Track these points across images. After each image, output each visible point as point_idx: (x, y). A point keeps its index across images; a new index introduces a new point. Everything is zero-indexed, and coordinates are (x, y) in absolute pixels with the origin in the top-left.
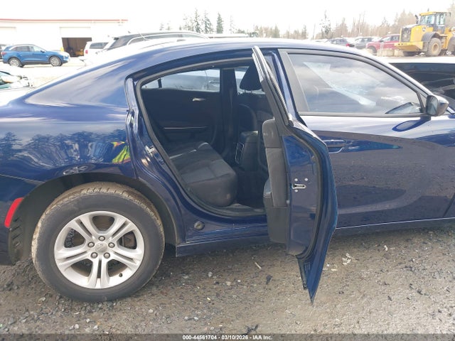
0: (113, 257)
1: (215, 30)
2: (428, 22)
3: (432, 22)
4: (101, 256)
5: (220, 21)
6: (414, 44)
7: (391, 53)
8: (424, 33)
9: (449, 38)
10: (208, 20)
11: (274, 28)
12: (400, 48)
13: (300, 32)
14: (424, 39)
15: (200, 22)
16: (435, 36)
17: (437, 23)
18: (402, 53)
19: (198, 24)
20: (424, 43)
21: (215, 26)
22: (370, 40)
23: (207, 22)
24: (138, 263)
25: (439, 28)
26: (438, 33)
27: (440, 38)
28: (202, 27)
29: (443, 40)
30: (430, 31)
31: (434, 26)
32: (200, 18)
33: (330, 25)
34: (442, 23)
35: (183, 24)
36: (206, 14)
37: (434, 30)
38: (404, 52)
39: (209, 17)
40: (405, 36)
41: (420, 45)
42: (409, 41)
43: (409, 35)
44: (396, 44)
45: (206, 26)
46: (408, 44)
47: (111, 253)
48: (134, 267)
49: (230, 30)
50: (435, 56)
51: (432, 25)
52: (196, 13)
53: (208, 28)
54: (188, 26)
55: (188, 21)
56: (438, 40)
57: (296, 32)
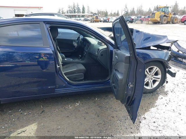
1: (82, 12)
2: (162, 10)
5: (83, 9)
6: (156, 19)
7: (148, 23)
8: (160, 15)
9: (170, 17)
10: (79, 8)
11: (105, 12)
12: (151, 21)
13: (116, 13)
14: (160, 17)
15: (75, 9)
16: (165, 16)
17: (166, 11)
18: (152, 23)
19: (75, 10)
20: (160, 19)
21: (81, 11)
22: (140, 17)
23: (78, 9)
25: (166, 13)
28: (77, 11)
29: (168, 18)
30: (163, 14)
32: (76, 7)
33: (128, 11)
34: (167, 11)
35: (68, 9)
36: (78, 5)
37: (164, 14)
38: (153, 22)
39: (79, 7)
40: (153, 16)
41: (159, 20)
42: (154, 18)
43: (154, 15)
44: (149, 19)
45: (78, 10)
46: (154, 19)
49: (88, 12)
50: (164, 24)
51: (164, 11)
52: (74, 5)
53: (79, 11)
54: (71, 10)
55: (71, 8)
56: (166, 17)
57: (115, 13)
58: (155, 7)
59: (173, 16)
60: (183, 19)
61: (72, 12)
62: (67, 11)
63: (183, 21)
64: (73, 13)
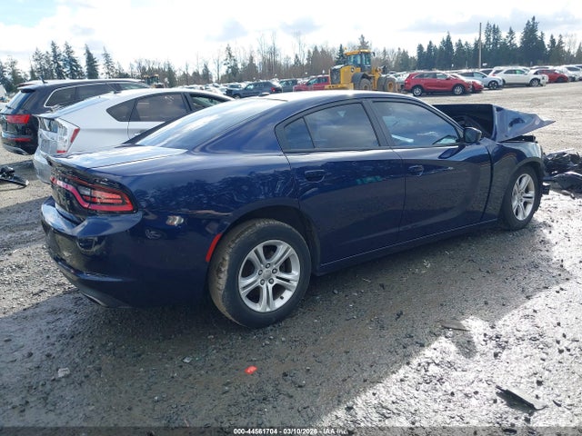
0: (276, 281)
1: (86, 74)
2: (355, 62)
3: (359, 62)
4: (267, 283)
5: (91, 61)
6: (344, 86)
8: (352, 74)
9: (377, 78)
10: (75, 61)
13: (201, 73)
14: (354, 80)
15: (61, 63)
16: (364, 76)
17: (364, 63)
19: (59, 66)
20: (354, 85)
21: (84, 69)
23: (72, 62)
24: (295, 284)
25: (366, 68)
26: (366, 73)
27: (369, 78)
28: (67, 70)
29: (372, 81)
30: (358, 71)
31: (360, 66)
32: (62, 57)
33: (236, 65)
34: (368, 63)
35: (35, 65)
36: (69, 52)
37: (362, 71)
39: (74, 56)
40: (335, 78)
42: (338, 83)
43: (338, 78)
45: (72, 69)
46: (339, 86)
47: (275, 279)
48: (293, 287)
49: (108, 73)
52: (54, 51)
53: (75, 73)
54: (45, 70)
55: (43, 62)
56: (367, 80)
57: (196, 74)
58: (309, 52)
59: (384, 76)
60: (409, 83)
61: (52, 75)
62: (32, 72)
63: (411, 87)
64: (53, 79)
